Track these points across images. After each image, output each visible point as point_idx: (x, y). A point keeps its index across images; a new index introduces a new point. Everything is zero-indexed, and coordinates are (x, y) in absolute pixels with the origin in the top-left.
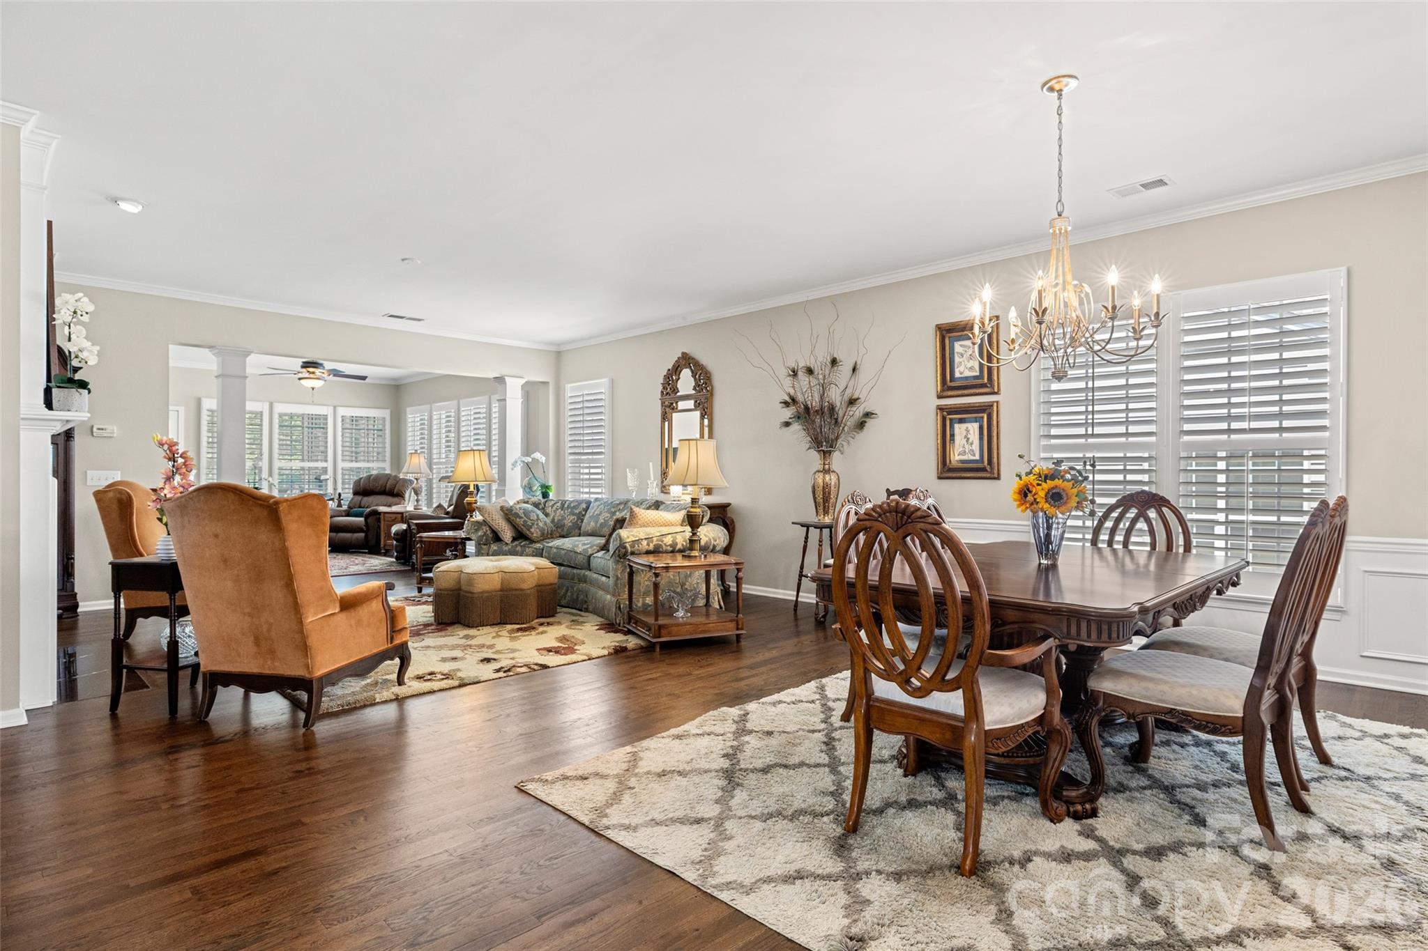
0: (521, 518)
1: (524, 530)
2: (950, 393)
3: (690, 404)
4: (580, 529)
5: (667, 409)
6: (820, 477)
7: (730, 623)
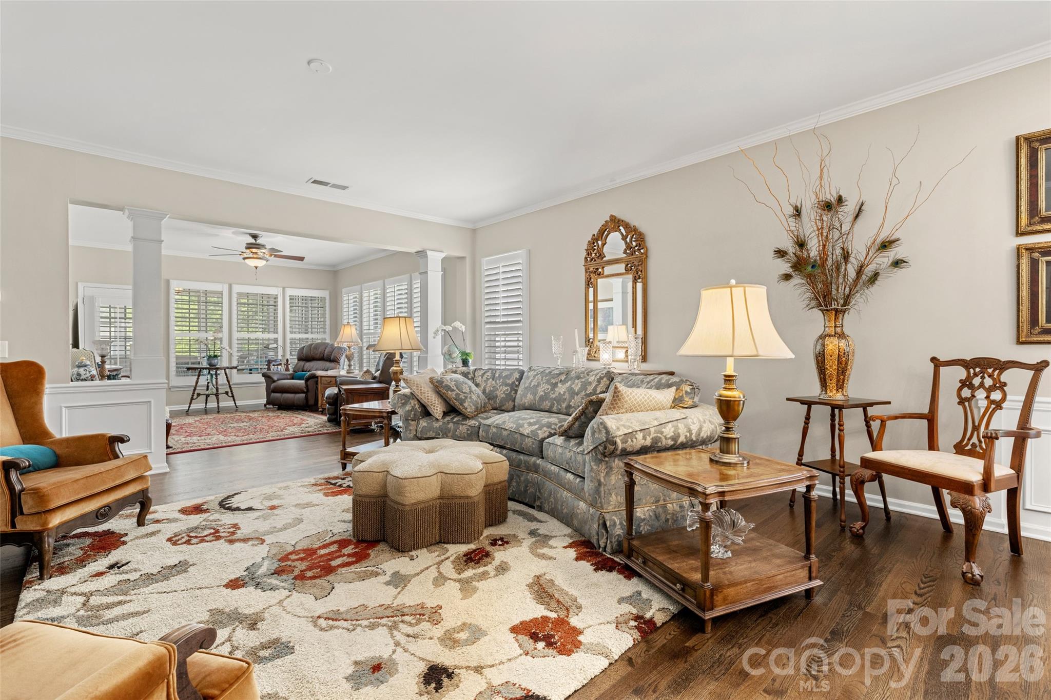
0: (453, 390)
1: (457, 404)
3: (621, 268)
4: (514, 401)
5: (592, 275)
6: (832, 343)
7: (801, 570)
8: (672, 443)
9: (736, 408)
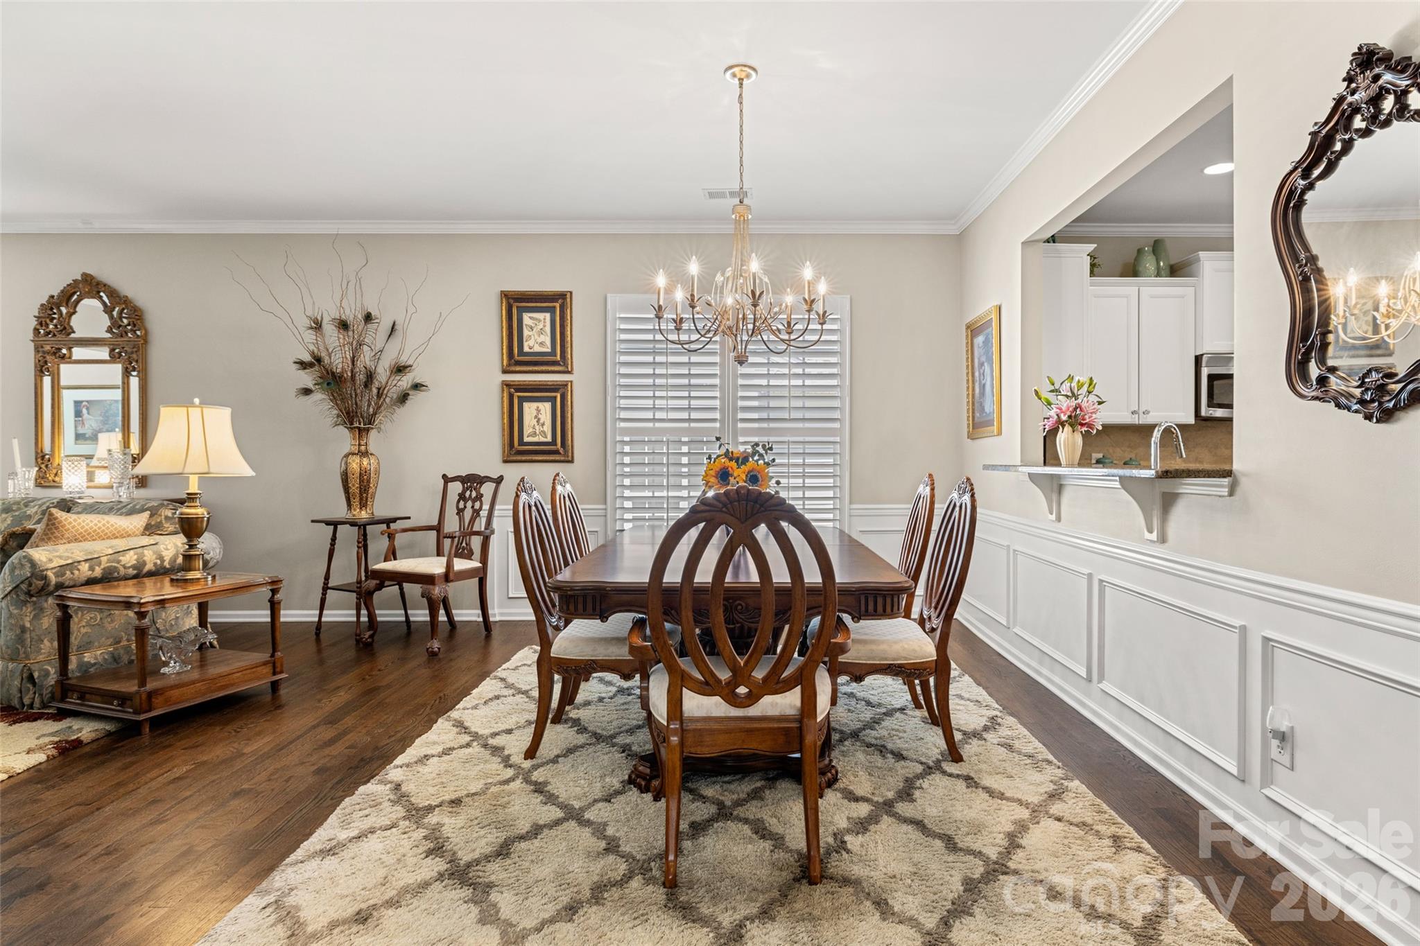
2: (518, 368)
3: (100, 353)
5: (48, 357)
6: (354, 461)
7: (263, 667)
8: (135, 572)
9: (199, 525)
